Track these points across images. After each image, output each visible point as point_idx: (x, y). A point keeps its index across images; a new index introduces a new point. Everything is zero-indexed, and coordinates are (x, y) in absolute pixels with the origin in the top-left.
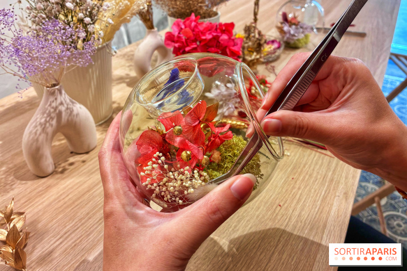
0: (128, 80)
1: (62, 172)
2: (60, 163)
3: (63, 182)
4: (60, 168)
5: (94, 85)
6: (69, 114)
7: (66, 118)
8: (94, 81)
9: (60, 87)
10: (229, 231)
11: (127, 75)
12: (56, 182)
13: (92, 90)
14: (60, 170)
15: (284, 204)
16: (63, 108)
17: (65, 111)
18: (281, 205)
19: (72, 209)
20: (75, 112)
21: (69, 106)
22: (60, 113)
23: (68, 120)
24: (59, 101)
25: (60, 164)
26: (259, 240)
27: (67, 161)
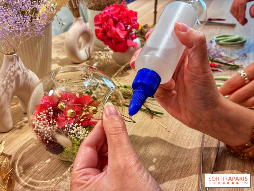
0: (58, 61)
1: (21, 127)
2: (16, 121)
3: (22, 135)
4: (17, 125)
5: (40, 58)
6: (25, 78)
7: (23, 81)
8: (40, 54)
9: (17, 54)
10: (170, 162)
11: (57, 58)
12: (16, 135)
13: (38, 62)
14: (18, 126)
15: (208, 141)
16: (20, 73)
17: (22, 75)
18: (206, 142)
19: (36, 154)
20: (29, 77)
21: (25, 72)
22: (18, 76)
23: (24, 83)
24: (17, 67)
25: (17, 123)
26: (196, 167)
27: (23, 120)
